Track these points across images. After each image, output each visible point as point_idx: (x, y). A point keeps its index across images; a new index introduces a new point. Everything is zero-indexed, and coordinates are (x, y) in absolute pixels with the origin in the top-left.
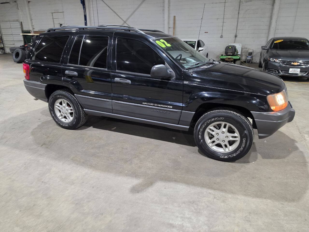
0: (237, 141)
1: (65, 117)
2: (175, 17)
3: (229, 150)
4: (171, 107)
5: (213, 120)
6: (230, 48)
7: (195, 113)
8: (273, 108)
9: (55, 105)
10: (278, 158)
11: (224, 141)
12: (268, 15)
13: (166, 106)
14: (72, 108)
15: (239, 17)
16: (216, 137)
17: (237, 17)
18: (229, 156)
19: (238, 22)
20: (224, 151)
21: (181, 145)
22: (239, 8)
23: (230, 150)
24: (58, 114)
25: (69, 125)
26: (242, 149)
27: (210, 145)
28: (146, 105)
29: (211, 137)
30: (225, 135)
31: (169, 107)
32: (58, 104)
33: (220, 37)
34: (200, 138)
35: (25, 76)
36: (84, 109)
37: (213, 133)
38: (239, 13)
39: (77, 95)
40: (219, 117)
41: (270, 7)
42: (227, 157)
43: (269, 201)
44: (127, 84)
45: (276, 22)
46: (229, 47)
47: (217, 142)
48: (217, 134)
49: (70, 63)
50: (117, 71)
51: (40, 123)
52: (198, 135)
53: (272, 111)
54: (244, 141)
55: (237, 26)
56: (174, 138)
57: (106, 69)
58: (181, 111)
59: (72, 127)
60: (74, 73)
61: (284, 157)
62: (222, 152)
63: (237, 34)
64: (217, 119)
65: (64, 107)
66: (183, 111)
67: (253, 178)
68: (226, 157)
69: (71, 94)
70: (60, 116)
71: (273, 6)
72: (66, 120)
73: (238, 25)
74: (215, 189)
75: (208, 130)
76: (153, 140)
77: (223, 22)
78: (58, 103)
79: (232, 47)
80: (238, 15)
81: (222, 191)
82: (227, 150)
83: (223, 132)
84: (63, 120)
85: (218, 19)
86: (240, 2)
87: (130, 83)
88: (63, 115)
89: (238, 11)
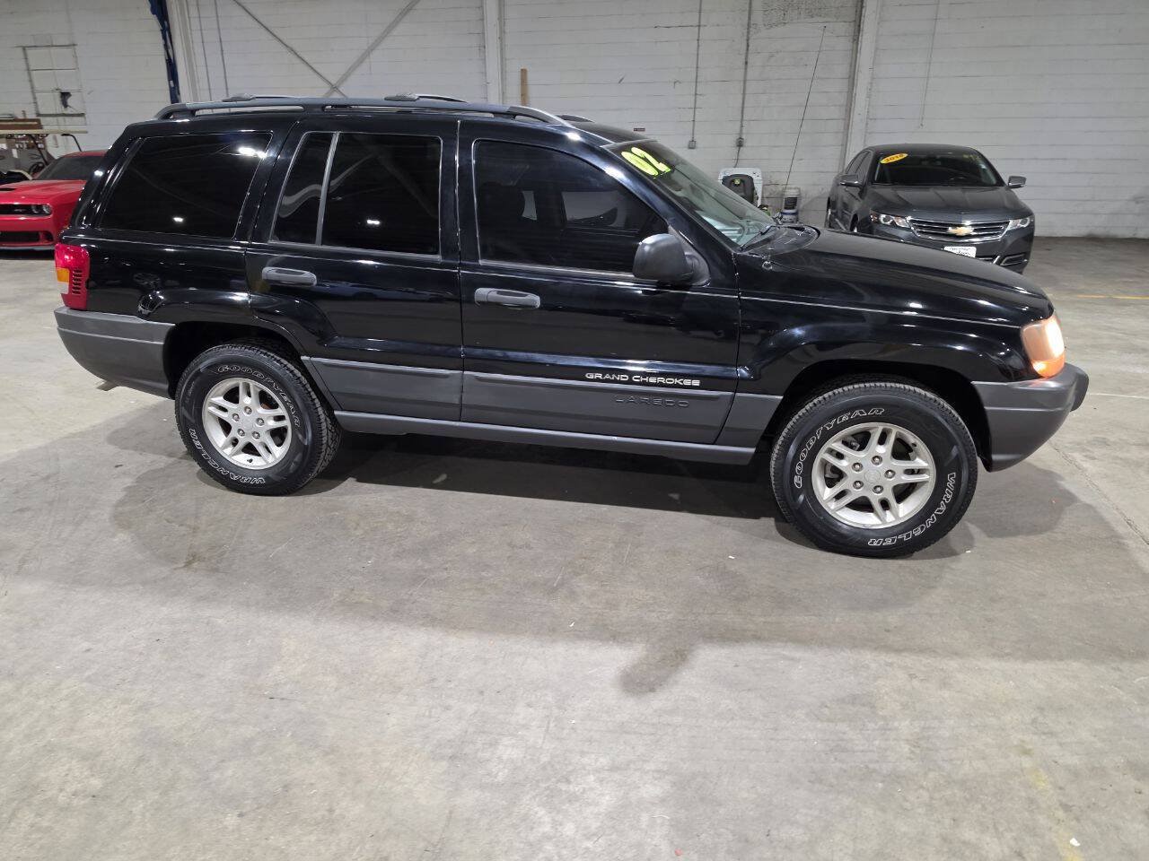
0: (923, 483)
1: (249, 449)
2: (524, 72)
3: (896, 516)
4: (696, 383)
5: (845, 418)
6: (737, 182)
7: (781, 397)
8: (1038, 366)
9: (206, 403)
10: (1034, 530)
11: (879, 489)
12: (842, 70)
13: (676, 381)
14: (281, 411)
15: (748, 78)
16: (852, 475)
17: (742, 78)
18: (900, 537)
19: (744, 94)
20: (880, 522)
21: (714, 518)
22: (748, 46)
23: (901, 515)
24: (218, 438)
25: (267, 478)
26: (943, 508)
27: (831, 507)
28: (598, 380)
29: (834, 477)
30: (882, 467)
31: (687, 382)
32: (220, 400)
33: (687, 145)
34: (799, 485)
35: (63, 296)
36: (336, 413)
37: (843, 465)
38: (746, 63)
39: (313, 359)
40: (867, 406)
41: (844, 44)
42: (893, 540)
43: (1075, 665)
44: (527, 308)
45: (869, 96)
46: (733, 181)
47: (855, 494)
48: (857, 467)
49: (277, 237)
50: (481, 262)
51: (129, 481)
52: (793, 473)
53: (1037, 376)
54: (951, 482)
55: (743, 108)
56: (676, 496)
57: (438, 258)
58: (731, 393)
59: (281, 484)
60: (302, 273)
61: (1048, 528)
62: (874, 528)
63: (744, 137)
64: (861, 413)
65: (246, 408)
66: (738, 394)
67: (992, 600)
68: (889, 542)
69: (278, 358)
70: (225, 447)
71: (857, 44)
72: (251, 461)
73: (746, 105)
74: (898, 651)
75: (823, 455)
76: (604, 508)
77: (696, 94)
78: (219, 396)
79: (742, 181)
80: (746, 69)
81: (922, 650)
82: (890, 520)
83: (877, 459)
84: (242, 460)
85: (677, 84)
86: (749, 25)
87: (538, 304)
88: (243, 441)
89: (743, 57)
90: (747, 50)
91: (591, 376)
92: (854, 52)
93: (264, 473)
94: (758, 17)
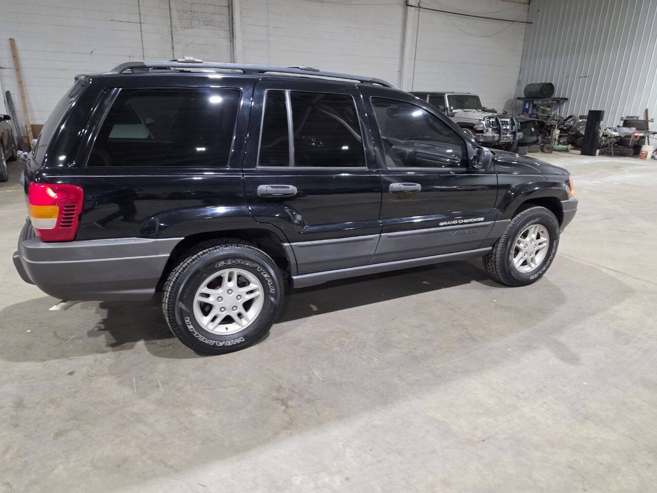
0: (544, 247)
1: (227, 320)
2: (12, 41)
5: (527, 225)
7: (510, 220)
9: (196, 295)
11: (531, 254)
14: (252, 287)
16: (524, 250)
18: (539, 273)
20: (531, 269)
22: (173, 38)
23: (537, 263)
24: (202, 320)
26: (552, 256)
27: (518, 267)
28: (444, 226)
30: (533, 244)
32: (206, 290)
34: (511, 259)
36: (294, 278)
37: (522, 246)
38: (173, 48)
39: (292, 244)
40: (535, 217)
47: (524, 258)
48: (526, 246)
49: (262, 164)
50: (389, 168)
52: (509, 255)
53: (572, 196)
54: (555, 245)
57: (365, 168)
60: (289, 187)
62: (529, 271)
64: (532, 221)
65: (227, 290)
66: (496, 222)
68: (536, 276)
70: (208, 324)
71: (233, 43)
72: (227, 329)
78: (206, 286)
82: (534, 266)
83: (532, 241)
85: (132, 57)
86: (171, 25)
87: (420, 189)
88: (223, 315)
89: (171, 44)
90: (172, 40)
91: (442, 224)
92: (232, 48)
93: (240, 334)
94: (176, 22)
